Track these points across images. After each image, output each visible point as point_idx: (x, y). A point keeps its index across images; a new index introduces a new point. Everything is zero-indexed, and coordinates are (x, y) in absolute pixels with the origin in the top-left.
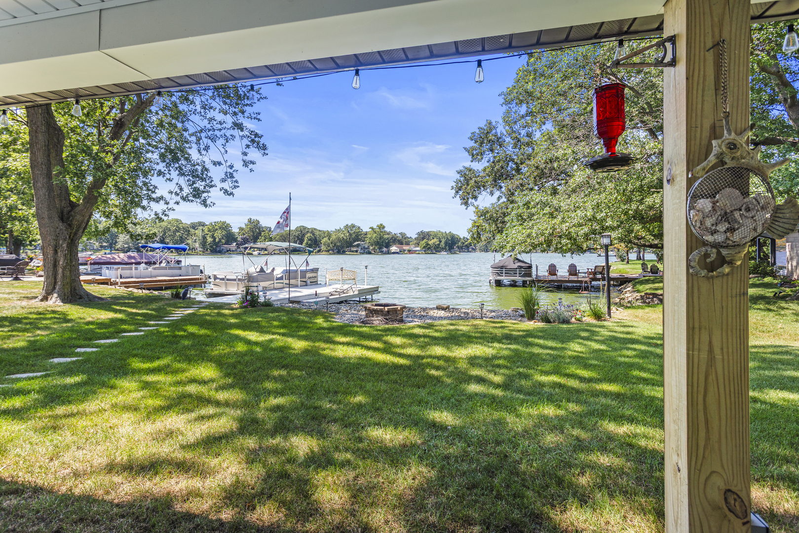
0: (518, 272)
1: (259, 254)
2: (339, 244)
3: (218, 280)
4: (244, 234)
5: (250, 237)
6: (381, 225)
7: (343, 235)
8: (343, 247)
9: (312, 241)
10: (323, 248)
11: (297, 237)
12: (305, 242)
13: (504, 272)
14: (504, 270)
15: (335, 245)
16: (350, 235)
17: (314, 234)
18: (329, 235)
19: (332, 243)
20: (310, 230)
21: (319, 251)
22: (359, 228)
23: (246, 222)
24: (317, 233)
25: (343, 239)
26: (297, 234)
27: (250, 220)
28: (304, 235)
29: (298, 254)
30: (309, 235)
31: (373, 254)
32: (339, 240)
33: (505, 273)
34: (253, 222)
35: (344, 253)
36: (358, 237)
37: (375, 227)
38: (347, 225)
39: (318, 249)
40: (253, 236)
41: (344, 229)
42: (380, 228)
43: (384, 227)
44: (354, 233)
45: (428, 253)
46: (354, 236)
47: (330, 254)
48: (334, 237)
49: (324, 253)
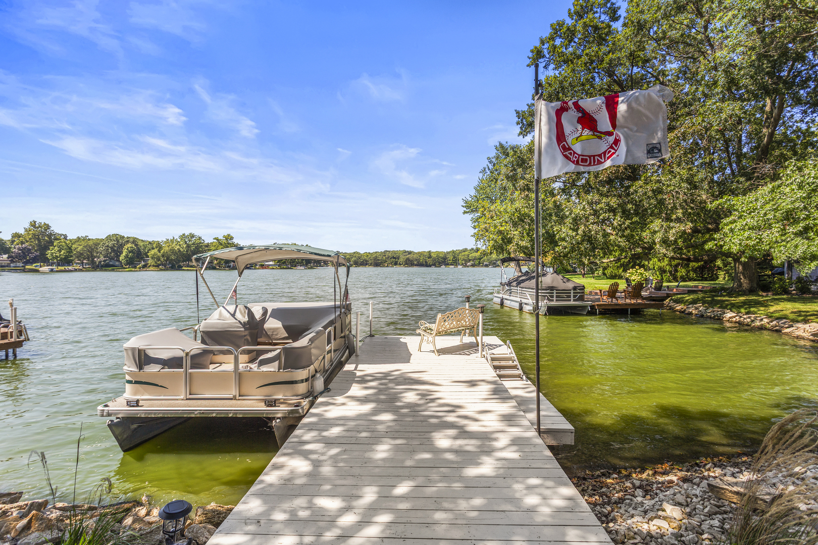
0: (572, 295)
1: (52, 270)
2: (173, 257)
3: (153, 369)
4: (22, 243)
5: (33, 247)
6: (229, 235)
7: (178, 247)
8: (179, 261)
9: (134, 253)
10: (150, 262)
11: (112, 248)
12: (124, 254)
13: (555, 295)
14: (555, 291)
15: (168, 258)
16: (188, 246)
17: (136, 245)
18: (159, 247)
19: (163, 256)
20: (131, 240)
21: (144, 266)
22: (200, 238)
23: (27, 226)
24: (141, 244)
25: (180, 251)
26: (110, 244)
27: (33, 224)
28: (121, 246)
29: (113, 270)
30: (129, 245)
31: (218, 269)
32: (173, 251)
33: (557, 297)
34: (40, 227)
35: (180, 268)
36: (198, 249)
37: (221, 237)
38: (184, 235)
39: (143, 263)
40: (39, 245)
41: (179, 240)
42: (226, 239)
43: (232, 238)
44: (194, 244)
45: (284, 268)
46: (193, 248)
47: (161, 270)
48: (166, 249)
49: (151, 268)
